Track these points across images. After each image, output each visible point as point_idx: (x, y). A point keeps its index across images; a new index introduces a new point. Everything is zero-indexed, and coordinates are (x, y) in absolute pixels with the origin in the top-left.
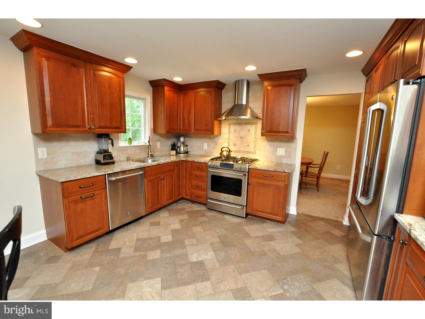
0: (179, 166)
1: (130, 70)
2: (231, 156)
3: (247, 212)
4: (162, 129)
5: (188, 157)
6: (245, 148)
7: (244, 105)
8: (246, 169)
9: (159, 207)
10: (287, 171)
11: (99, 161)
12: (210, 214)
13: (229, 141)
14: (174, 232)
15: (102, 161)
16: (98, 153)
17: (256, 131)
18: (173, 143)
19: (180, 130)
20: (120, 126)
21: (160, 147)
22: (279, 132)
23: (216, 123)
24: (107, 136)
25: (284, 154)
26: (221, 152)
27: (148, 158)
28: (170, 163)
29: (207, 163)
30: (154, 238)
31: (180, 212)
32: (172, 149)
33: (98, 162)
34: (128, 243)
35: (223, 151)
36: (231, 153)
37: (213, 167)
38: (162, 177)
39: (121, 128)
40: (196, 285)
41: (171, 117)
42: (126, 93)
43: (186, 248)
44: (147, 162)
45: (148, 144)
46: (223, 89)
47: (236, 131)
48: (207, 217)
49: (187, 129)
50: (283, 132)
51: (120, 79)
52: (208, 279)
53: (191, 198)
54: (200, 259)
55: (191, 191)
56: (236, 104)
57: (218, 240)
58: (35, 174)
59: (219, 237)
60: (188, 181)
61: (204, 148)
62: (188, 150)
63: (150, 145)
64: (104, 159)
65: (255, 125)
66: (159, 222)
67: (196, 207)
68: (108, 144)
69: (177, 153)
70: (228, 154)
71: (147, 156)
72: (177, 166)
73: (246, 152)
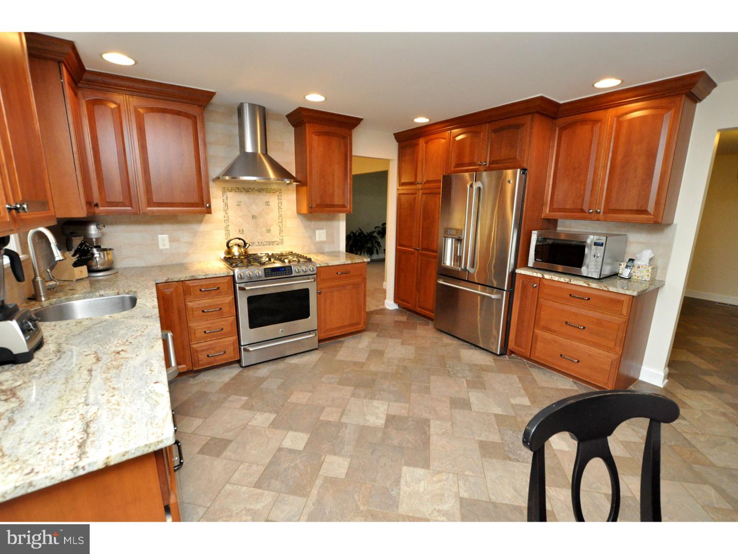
3: (321, 338)
6: (262, 236)
8: (314, 270)
14: (282, 425)
17: (280, 205)
22: (333, 206)
25: (325, 239)
29: (233, 276)
35: (231, 247)
36: (248, 248)
37: (250, 281)
40: (432, 433)
43: (344, 423)
47: (241, 204)
50: (338, 206)
52: (425, 421)
54: (382, 416)
57: (351, 388)
61: (161, 247)
65: (277, 194)
70: (242, 251)
73: (265, 243)
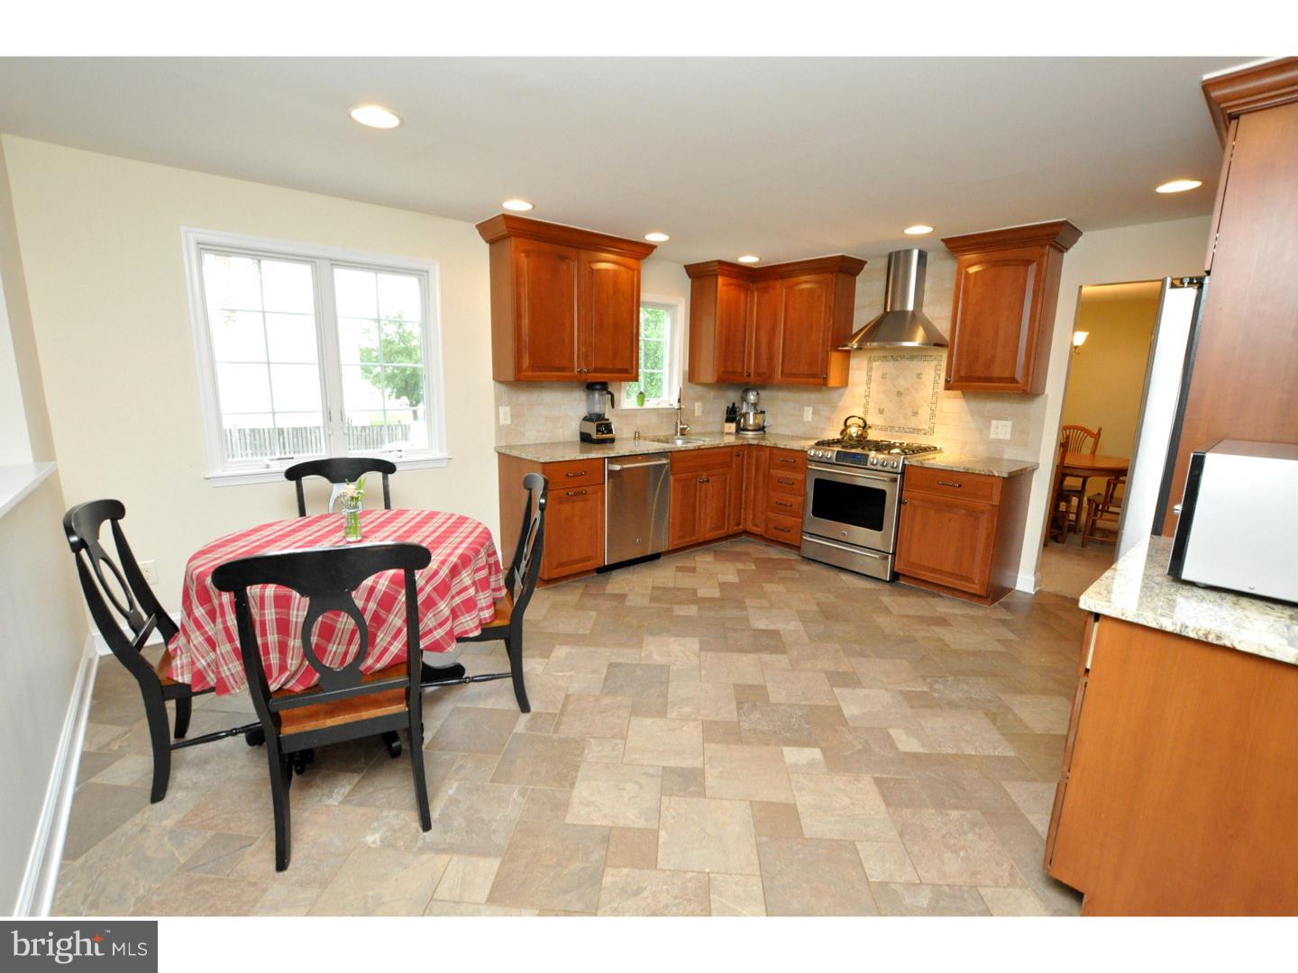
0: (743, 456)
1: (651, 252)
2: (868, 439)
3: (896, 570)
4: (708, 373)
5: (763, 438)
6: (905, 419)
7: (910, 315)
8: (897, 466)
9: (695, 542)
10: (997, 475)
11: (589, 435)
12: (806, 568)
13: (867, 403)
14: (723, 586)
15: (595, 436)
16: (585, 419)
17: (937, 378)
18: (731, 406)
19: (749, 375)
20: (628, 367)
21: (700, 414)
22: (991, 380)
23: (835, 358)
24: (604, 387)
25: (1008, 437)
26: (843, 427)
27: (675, 437)
28: (723, 447)
29: (806, 452)
30: (686, 589)
31: (737, 557)
32: (729, 420)
33: (585, 438)
34: (637, 590)
35: (849, 426)
36: (869, 431)
37: (820, 462)
38: (704, 477)
39: (630, 373)
40: (762, 656)
41: (730, 345)
42: (645, 297)
43: (746, 610)
44: (674, 443)
45: (676, 405)
46: (858, 274)
47: (887, 376)
48: (798, 571)
49: (764, 373)
50: (1000, 380)
51: (631, 273)
52: (784, 652)
53: (767, 530)
54: (772, 627)
55: (767, 516)
56: (888, 310)
57: (815, 608)
58: (493, 449)
59: (818, 604)
60: (761, 491)
61: (805, 419)
62: (766, 423)
63: (680, 409)
64: (598, 431)
65: (935, 363)
66: (695, 568)
67: (775, 553)
68: (605, 403)
69: (740, 429)
70: (860, 433)
71: (673, 432)
72: (738, 455)
73: (907, 430)
